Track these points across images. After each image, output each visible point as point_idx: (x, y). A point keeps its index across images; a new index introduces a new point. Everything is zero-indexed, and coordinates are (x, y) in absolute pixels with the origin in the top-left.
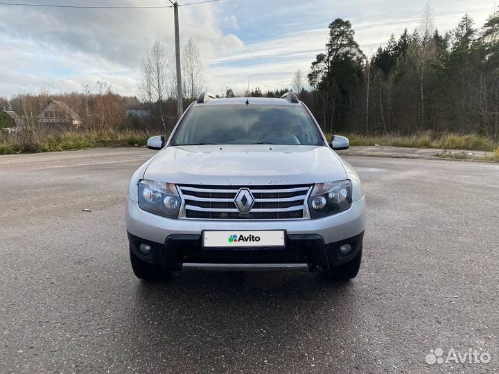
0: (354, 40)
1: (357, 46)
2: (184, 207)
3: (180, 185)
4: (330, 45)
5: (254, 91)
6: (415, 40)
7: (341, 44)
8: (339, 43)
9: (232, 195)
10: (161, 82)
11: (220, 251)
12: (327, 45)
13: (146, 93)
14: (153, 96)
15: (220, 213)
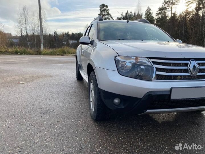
0: (109, 13)
1: (111, 15)
2: (156, 73)
3: (151, 58)
4: (100, 14)
5: (66, 33)
6: (131, 15)
7: (104, 14)
8: (103, 14)
9: (186, 65)
10: (27, 25)
11: (181, 101)
12: (98, 14)
13: (19, 30)
14: (23, 32)
15: (177, 76)
